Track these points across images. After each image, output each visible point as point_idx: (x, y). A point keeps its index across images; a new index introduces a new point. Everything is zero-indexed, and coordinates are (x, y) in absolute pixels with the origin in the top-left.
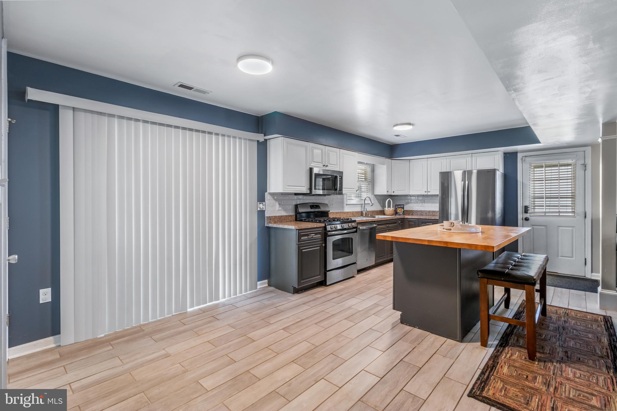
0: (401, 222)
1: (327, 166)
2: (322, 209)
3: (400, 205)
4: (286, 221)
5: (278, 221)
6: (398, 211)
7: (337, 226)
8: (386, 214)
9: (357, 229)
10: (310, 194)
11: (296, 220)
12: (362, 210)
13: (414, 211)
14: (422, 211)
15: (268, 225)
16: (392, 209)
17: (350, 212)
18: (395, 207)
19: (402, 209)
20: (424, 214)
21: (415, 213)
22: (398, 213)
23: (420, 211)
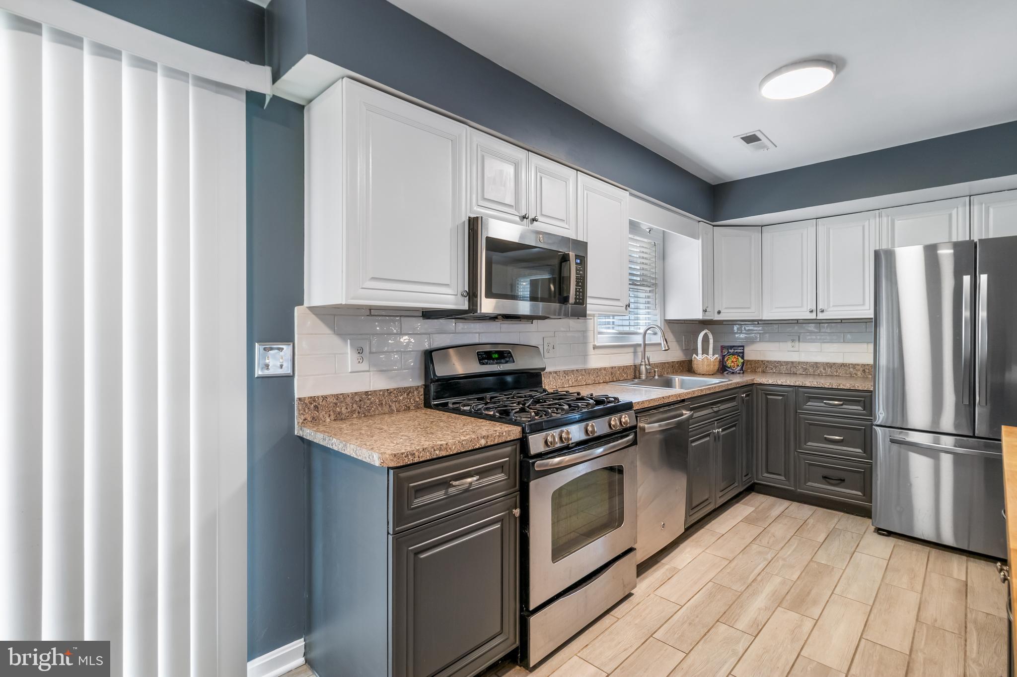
0: (746, 396)
1: (534, 220)
2: (522, 363)
3: (734, 346)
4: (386, 409)
5: (353, 412)
6: (729, 363)
7: (568, 433)
8: (699, 372)
9: (636, 433)
10: (470, 314)
11: (427, 405)
12: (638, 362)
13: (768, 361)
14: (792, 363)
15: (301, 434)
16: (713, 358)
17: (605, 369)
18: (722, 352)
19: (739, 358)
20: (801, 371)
21: (771, 366)
22: (729, 368)
23: (787, 363)
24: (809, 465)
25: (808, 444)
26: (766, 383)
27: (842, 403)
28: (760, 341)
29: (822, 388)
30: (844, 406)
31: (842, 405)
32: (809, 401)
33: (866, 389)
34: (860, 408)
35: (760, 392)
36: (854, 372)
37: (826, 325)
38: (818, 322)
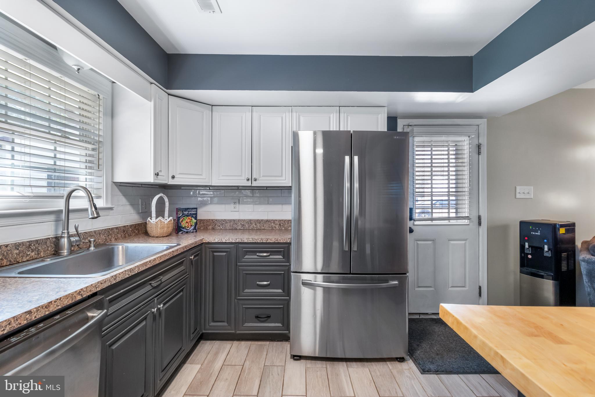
0: (195, 257)
3: (188, 209)
6: (184, 224)
8: (152, 235)
13: (216, 220)
14: (234, 220)
16: (167, 220)
18: (177, 214)
19: (193, 219)
20: (240, 227)
21: (219, 224)
22: (184, 228)
23: (230, 221)
24: (246, 309)
25: (245, 291)
26: (213, 242)
27: (269, 254)
28: (211, 203)
29: (256, 243)
30: (271, 257)
31: (269, 256)
32: (246, 255)
33: (285, 242)
34: (281, 257)
35: (208, 250)
36: (274, 226)
37: (257, 191)
38: (252, 189)
